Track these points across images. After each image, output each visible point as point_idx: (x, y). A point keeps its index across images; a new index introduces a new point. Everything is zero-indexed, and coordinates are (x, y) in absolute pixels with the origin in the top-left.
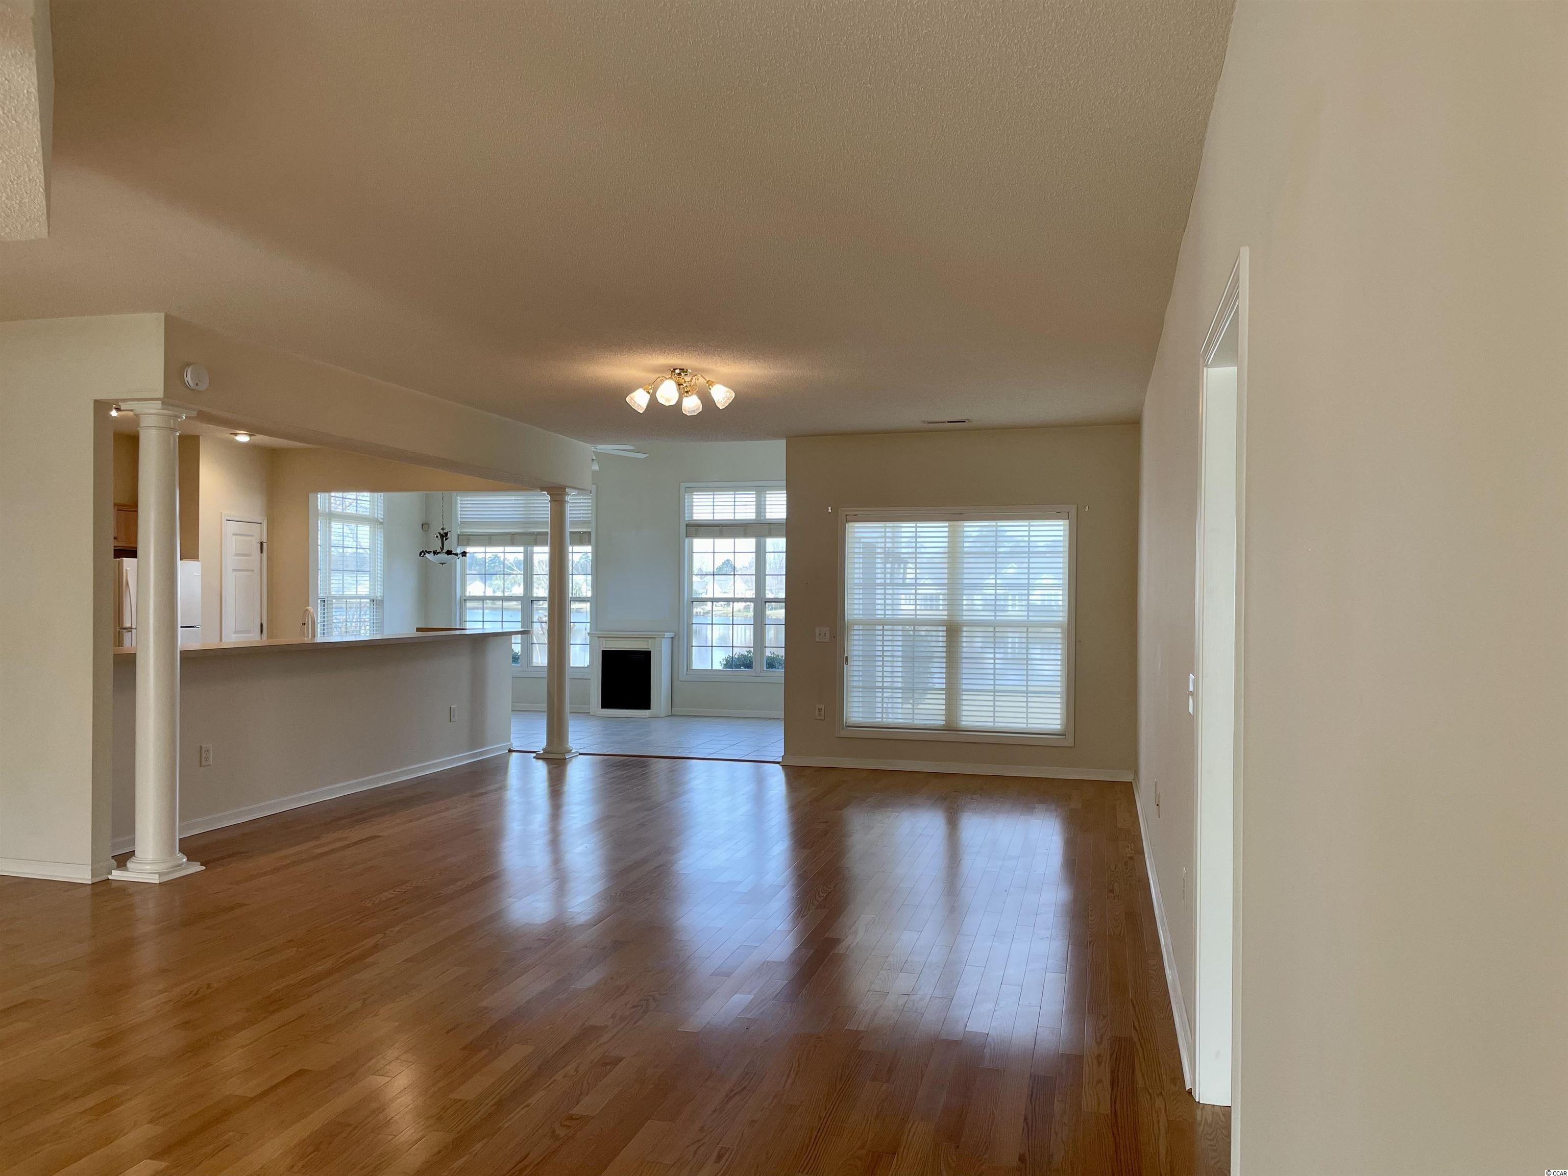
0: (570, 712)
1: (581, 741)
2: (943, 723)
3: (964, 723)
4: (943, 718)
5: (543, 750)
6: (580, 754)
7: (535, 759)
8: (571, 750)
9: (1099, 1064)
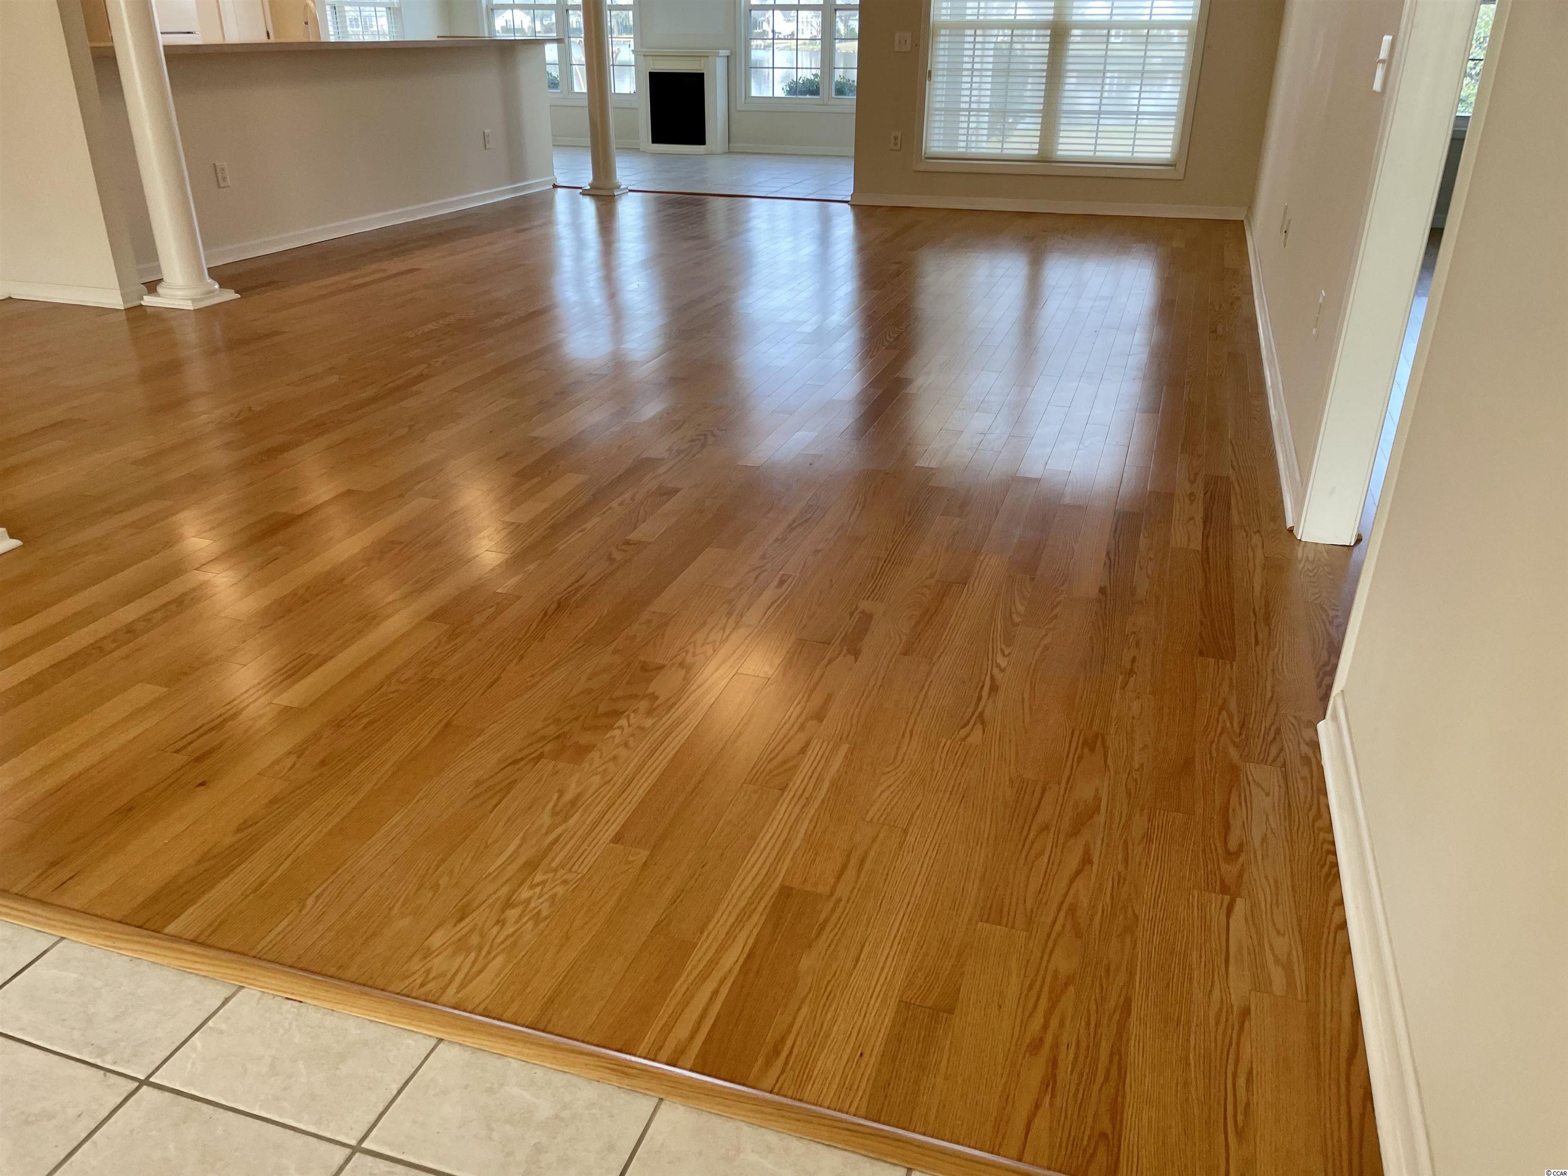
0: (616, 148)
1: (630, 178)
2: (1036, 152)
3: (1059, 153)
4: (1037, 146)
5: (589, 185)
6: (630, 191)
7: (581, 196)
8: (620, 186)
9: (1192, 501)
